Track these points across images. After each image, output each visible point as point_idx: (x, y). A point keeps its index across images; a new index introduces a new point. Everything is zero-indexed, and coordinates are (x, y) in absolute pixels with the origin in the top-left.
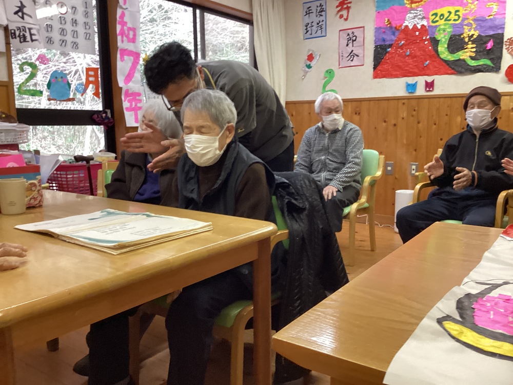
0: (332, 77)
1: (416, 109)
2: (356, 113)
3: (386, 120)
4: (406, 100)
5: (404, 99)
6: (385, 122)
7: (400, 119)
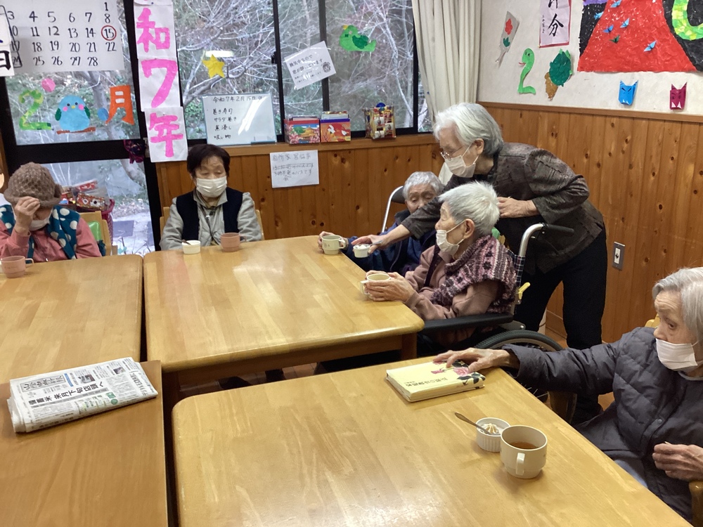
0: (531, 64)
1: (629, 138)
2: (552, 134)
3: (588, 153)
4: (615, 119)
5: (614, 117)
6: (587, 156)
7: (606, 155)
